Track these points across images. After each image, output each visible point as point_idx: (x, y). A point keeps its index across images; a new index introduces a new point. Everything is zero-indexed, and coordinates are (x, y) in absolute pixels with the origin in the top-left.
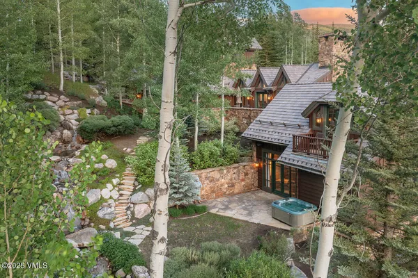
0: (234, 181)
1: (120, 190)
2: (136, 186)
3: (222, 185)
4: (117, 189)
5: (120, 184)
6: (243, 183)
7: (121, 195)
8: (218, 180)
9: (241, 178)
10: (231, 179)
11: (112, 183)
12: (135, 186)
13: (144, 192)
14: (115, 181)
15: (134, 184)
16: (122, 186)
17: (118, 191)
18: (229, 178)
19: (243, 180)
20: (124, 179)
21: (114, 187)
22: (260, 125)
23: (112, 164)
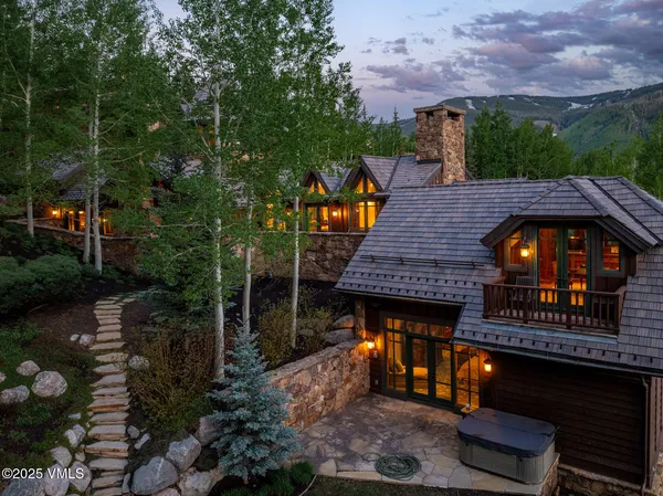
0: (335, 385)
1: (89, 458)
2: (135, 440)
3: (315, 400)
4: (80, 457)
5: (88, 440)
6: (348, 386)
7: (96, 473)
8: (308, 389)
9: (345, 377)
10: (330, 384)
11: (65, 442)
12: (131, 441)
13: (163, 455)
14: (73, 436)
15: (127, 434)
16: (96, 446)
17: (86, 463)
18: (327, 380)
19: (348, 380)
20: (94, 424)
21: (73, 452)
22: (374, 266)
23: (52, 383)
